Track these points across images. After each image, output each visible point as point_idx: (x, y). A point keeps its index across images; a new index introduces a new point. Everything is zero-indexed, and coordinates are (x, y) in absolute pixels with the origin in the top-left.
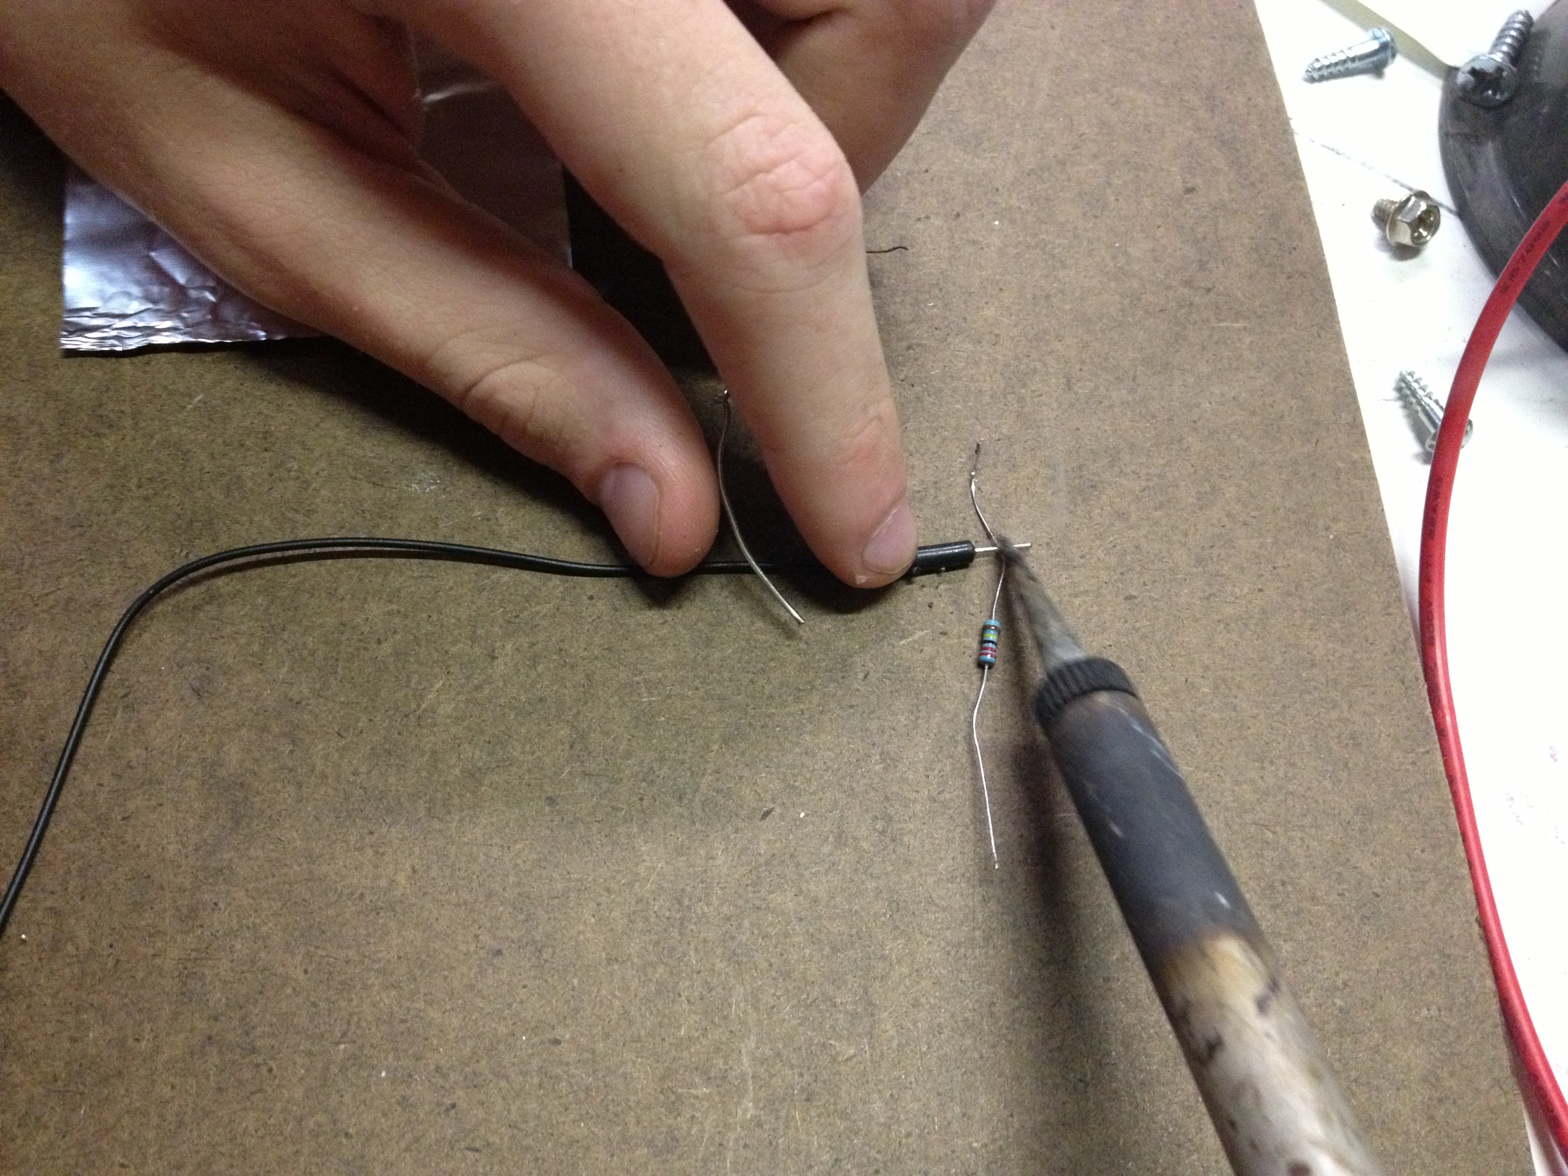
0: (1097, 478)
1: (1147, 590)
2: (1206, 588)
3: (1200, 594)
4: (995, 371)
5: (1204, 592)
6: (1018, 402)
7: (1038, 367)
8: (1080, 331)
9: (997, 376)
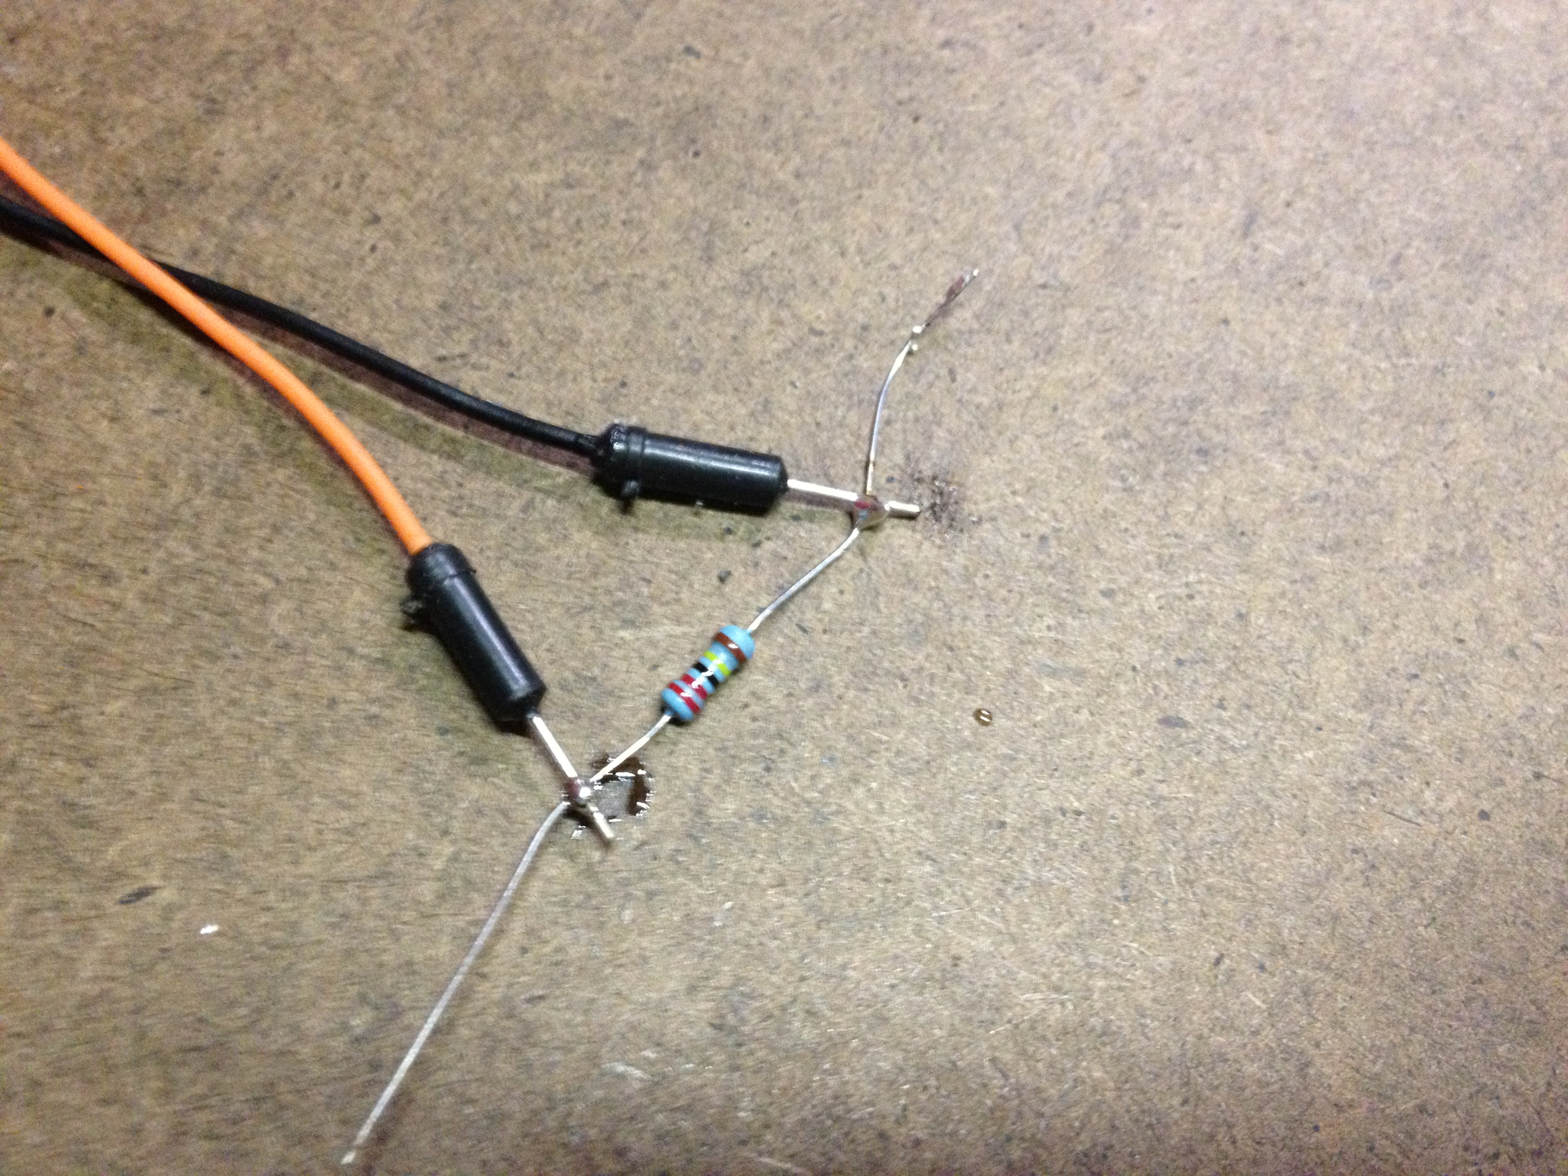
0: (1218, 438)
1: (1220, 721)
2: (1360, 762)
3: (1341, 772)
4: (1104, 147)
5: (1352, 771)
6: (1123, 224)
7: (1199, 167)
8: (1321, 128)
9: (1103, 158)
